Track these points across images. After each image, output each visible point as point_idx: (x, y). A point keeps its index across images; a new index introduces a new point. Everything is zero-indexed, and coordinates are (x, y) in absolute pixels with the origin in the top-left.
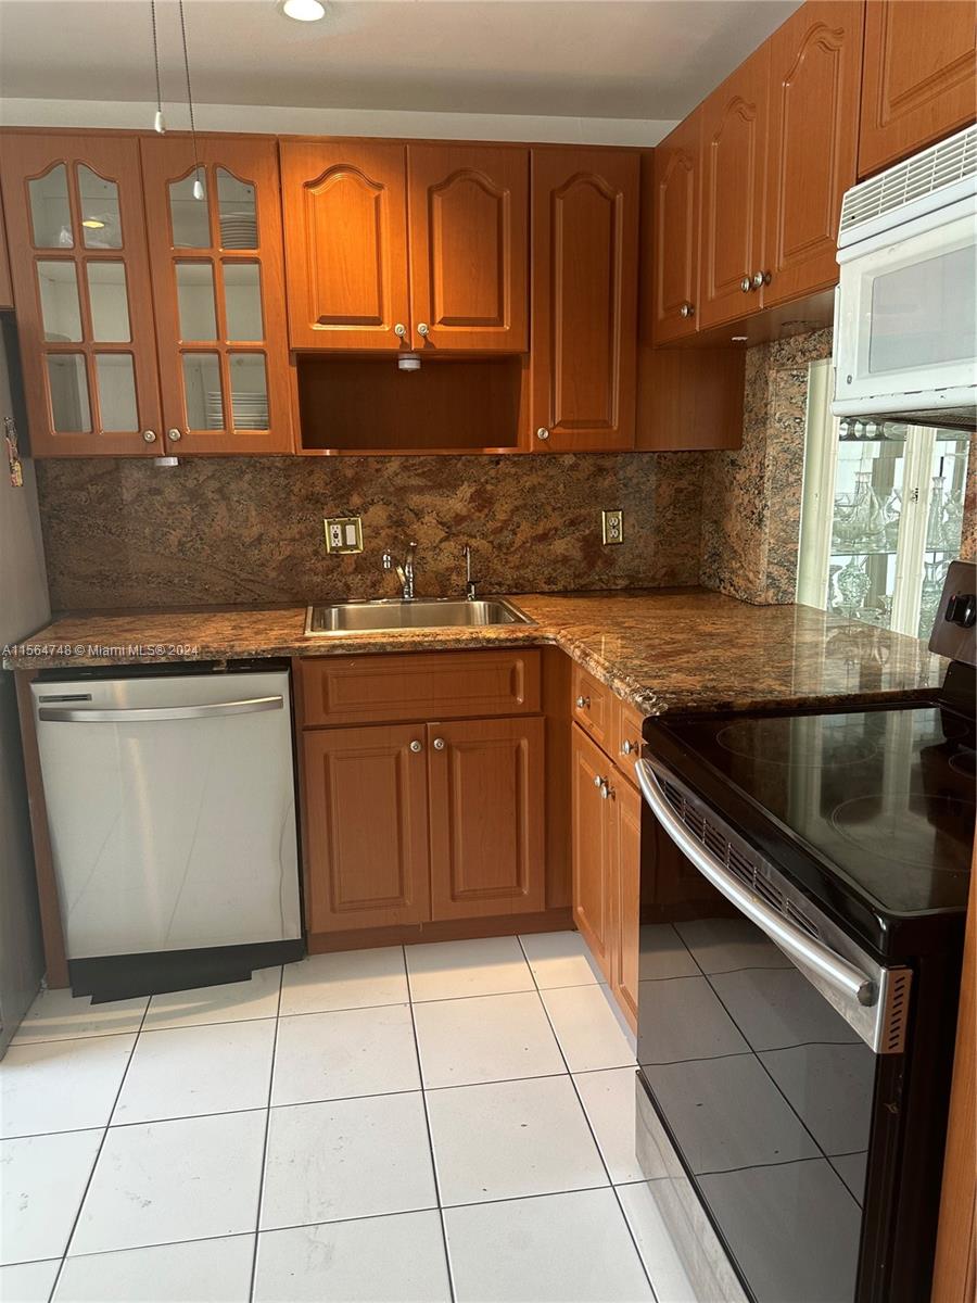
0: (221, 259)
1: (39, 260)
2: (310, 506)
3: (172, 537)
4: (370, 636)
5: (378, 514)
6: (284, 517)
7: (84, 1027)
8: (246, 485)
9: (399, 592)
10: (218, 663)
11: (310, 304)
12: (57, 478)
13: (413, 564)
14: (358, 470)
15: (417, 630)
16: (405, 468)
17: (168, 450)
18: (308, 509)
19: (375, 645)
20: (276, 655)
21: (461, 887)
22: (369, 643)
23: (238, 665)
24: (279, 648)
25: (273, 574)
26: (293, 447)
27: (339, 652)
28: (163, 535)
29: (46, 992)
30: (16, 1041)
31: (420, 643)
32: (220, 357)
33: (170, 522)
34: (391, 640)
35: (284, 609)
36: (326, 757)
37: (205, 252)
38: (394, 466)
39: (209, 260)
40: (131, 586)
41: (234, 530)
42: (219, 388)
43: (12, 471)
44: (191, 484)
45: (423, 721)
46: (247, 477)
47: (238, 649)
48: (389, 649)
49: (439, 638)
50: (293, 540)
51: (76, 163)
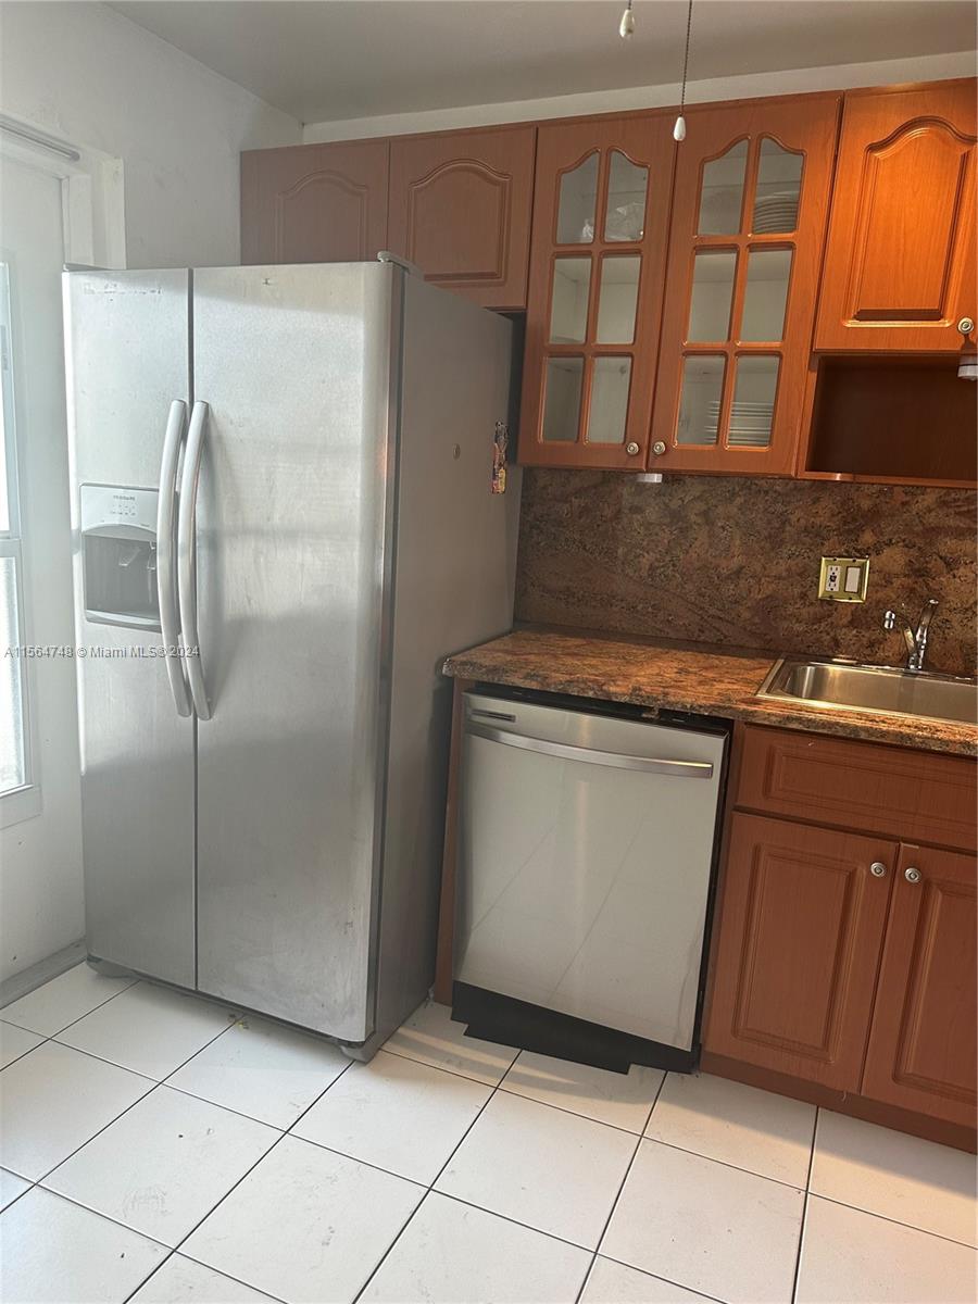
0: (749, 246)
1: (557, 258)
2: (808, 539)
3: (644, 560)
4: (840, 714)
5: (895, 558)
6: (773, 549)
7: (449, 1058)
8: (736, 510)
9: (903, 660)
10: (650, 709)
11: (848, 295)
12: (545, 488)
13: (929, 626)
14: (878, 501)
15: (910, 718)
16: (943, 504)
17: (650, 466)
18: (804, 544)
19: (844, 726)
20: (715, 714)
21: (909, 1067)
22: (838, 723)
23: (672, 717)
24: (719, 707)
25: (746, 615)
26: (794, 468)
27: (795, 726)
28: (635, 557)
29: (431, 1002)
30: (388, 1046)
31: (910, 737)
32: (727, 361)
33: (645, 543)
34: (869, 724)
35: (748, 657)
36: (757, 850)
37: (731, 240)
38: (930, 499)
39: (733, 248)
40: (594, 607)
41: (710, 559)
42: (720, 398)
43: (495, 476)
44: (675, 504)
45: (897, 840)
46: (739, 500)
47: (672, 699)
48: (863, 736)
49: (940, 735)
50: (779, 578)
51: (610, 150)
